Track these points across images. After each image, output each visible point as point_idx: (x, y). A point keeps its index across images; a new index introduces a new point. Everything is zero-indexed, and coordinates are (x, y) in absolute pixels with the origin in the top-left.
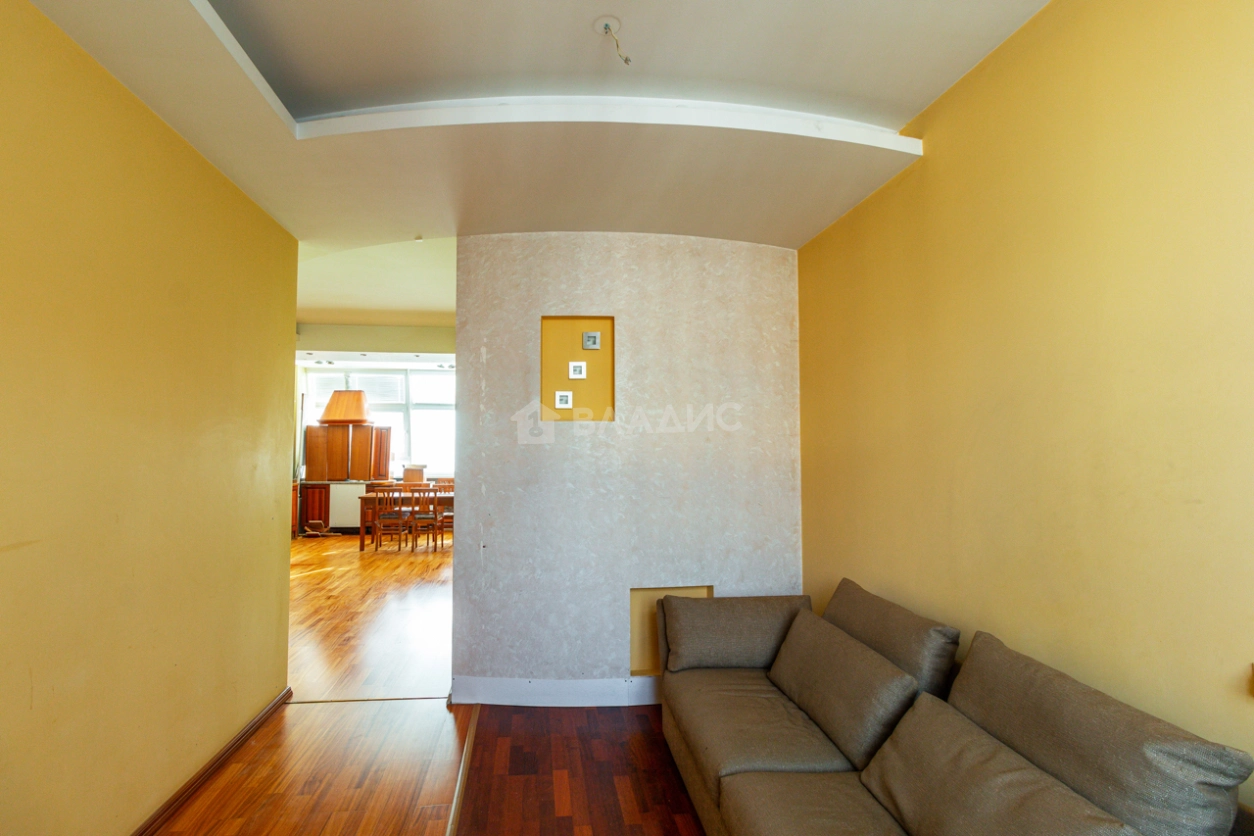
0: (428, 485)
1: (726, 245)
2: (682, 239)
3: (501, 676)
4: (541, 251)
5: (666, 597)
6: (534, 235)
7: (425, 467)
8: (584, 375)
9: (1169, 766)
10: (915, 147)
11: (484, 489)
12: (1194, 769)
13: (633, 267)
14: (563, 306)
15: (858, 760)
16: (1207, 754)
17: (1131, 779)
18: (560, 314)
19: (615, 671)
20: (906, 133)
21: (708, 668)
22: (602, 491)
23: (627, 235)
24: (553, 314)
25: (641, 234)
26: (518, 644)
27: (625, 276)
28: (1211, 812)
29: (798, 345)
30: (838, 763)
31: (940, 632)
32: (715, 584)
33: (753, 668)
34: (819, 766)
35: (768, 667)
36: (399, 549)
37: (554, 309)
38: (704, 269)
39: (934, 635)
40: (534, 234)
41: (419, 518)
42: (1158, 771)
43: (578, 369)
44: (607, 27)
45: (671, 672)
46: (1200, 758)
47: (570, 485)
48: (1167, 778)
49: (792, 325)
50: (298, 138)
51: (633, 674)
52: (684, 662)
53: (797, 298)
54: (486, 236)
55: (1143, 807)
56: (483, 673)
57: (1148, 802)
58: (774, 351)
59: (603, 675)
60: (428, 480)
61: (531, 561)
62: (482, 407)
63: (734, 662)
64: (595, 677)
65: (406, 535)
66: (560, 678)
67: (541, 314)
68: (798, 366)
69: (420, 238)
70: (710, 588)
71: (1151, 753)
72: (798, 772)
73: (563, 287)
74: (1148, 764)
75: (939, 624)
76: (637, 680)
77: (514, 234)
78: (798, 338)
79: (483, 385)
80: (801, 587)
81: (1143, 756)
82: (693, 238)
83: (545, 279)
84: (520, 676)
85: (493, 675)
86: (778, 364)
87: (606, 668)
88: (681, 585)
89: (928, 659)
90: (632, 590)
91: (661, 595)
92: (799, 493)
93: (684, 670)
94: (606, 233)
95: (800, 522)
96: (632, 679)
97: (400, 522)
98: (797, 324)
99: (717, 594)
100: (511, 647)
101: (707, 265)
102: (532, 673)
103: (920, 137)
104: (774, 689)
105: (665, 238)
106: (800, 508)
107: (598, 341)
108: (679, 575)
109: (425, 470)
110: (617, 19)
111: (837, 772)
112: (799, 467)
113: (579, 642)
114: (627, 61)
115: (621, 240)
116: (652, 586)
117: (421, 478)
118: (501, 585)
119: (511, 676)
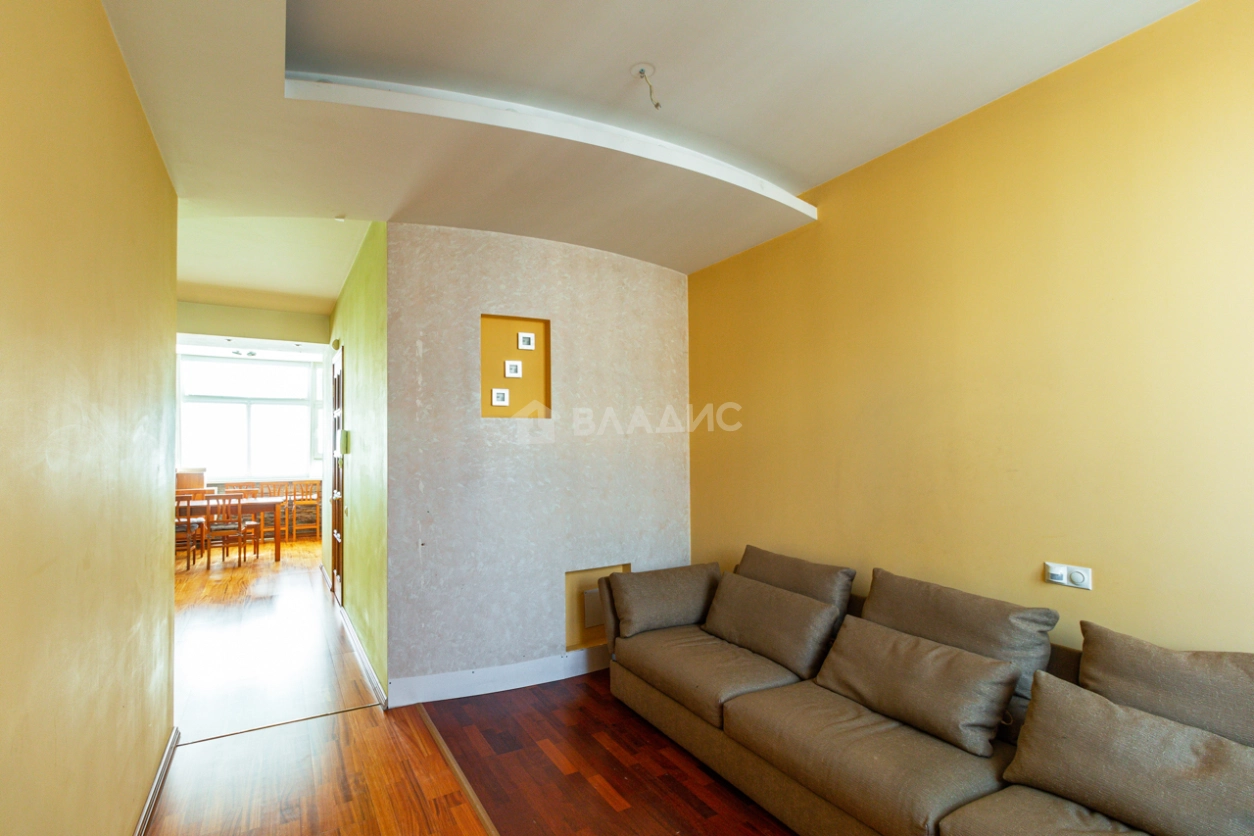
0: (213, 492)
1: (639, 265)
2: (607, 255)
3: (443, 671)
4: (480, 249)
5: (612, 575)
6: (473, 233)
7: (205, 470)
8: (519, 374)
9: (1023, 625)
10: (811, 211)
11: (421, 486)
12: (1033, 624)
13: (566, 275)
14: (502, 306)
15: (804, 672)
16: (1040, 614)
17: (1005, 638)
18: (500, 314)
19: (553, 649)
20: (803, 197)
21: (654, 629)
22: (541, 483)
23: (561, 245)
24: (493, 313)
25: (573, 246)
26: (460, 637)
27: (560, 283)
28: (1042, 647)
29: (688, 356)
30: (790, 678)
31: (845, 573)
32: (632, 561)
33: (687, 625)
34: (780, 682)
35: (702, 621)
36: (188, 568)
37: (494, 307)
38: (623, 284)
39: (841, 575)
40: (473, 231)
41: (216, 530)
42: (1019, 629)
43: (514, 368)
44: (642, 72)
45: (626, 638)
46: (1037, 617)
47: (511, 480)
48: (1023, 632)
49: (684, 339)
50: (286, 96)
51: (569, 649)
52: (636, 627)
53: (687, 316)
54: (421, 226)
55: (1012, 652)
56: (424, 671)
57: (1013, 648)
58: (672, 361)
59: (542, 655)
60: (208, 485)
61: (473, 554)
62: (419, 402)
63: (674, 621)
64: (535, 658)
65: (194, 551)
66: (502, 664)
67: (481, 312)
68: (687, 374)
69: (342, 217)
70: (627, 566)
71: (1013, 621)
72: (768, 689)
73: (503, 287)
74: (1013, 627)
75: (842, 568)
76: (572, 654)
77: (453, 229)
78: (687, 350)
79: (420, 379)
80: (690, 559)
81: (1009, 622)
82: (615, 255)
83: (484, 278)
84: (463, 669)
85: (434, 672)
86: (675, 371)
87: (545, 647)
88: (606, 565)
89: (837, 593)
90: (567, 573)
91: (607, 574)
92: (688, 481)
93: (637, 634)
94: (542, 240)
95: (689, 505)
96: (567, 654)
97: (189, 535)
98: (687, 338)
99: (634, 569)
100: (454, 641)
101: (625, 280)
102: (474, 663)
103: (816, 205)
104: (712, 637)
105: (593, 252)
106: (689, 494)
107: (533, 341)
108: (603, 558)
109: (206, 475)
110: (654, 68)
111: (791, 684)
112: (688, 458)
113: (521, 627)
114: (657, 105)
115: (556, 247)
116: (584, 568)
117: (202, 485)
118: (442, 582)
119: (453, 670)
